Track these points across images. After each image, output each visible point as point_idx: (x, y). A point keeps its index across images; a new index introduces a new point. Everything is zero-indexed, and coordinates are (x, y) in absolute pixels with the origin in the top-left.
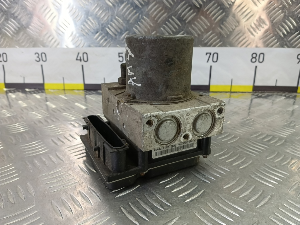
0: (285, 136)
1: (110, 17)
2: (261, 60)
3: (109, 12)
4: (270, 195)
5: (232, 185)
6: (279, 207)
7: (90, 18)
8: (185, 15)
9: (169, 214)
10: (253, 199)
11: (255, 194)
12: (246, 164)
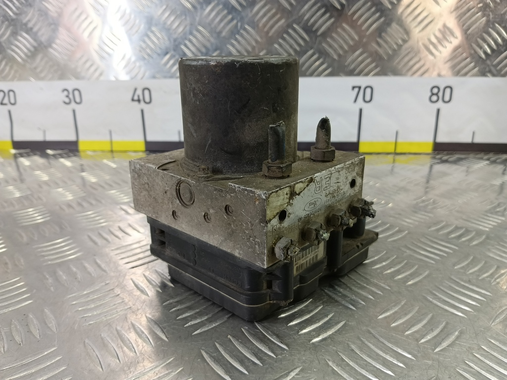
0: (487, 229)
1: (188, 28)
2: (447, 98)
3: (186, 19)
4: (458, 330)
5: (394, 313)
6: (473, 351)
7: (154, 29)
8: (316, 22)
9: (284, 363)
10: (429, 337)
11: (432, 329)
12: (418, 276)
